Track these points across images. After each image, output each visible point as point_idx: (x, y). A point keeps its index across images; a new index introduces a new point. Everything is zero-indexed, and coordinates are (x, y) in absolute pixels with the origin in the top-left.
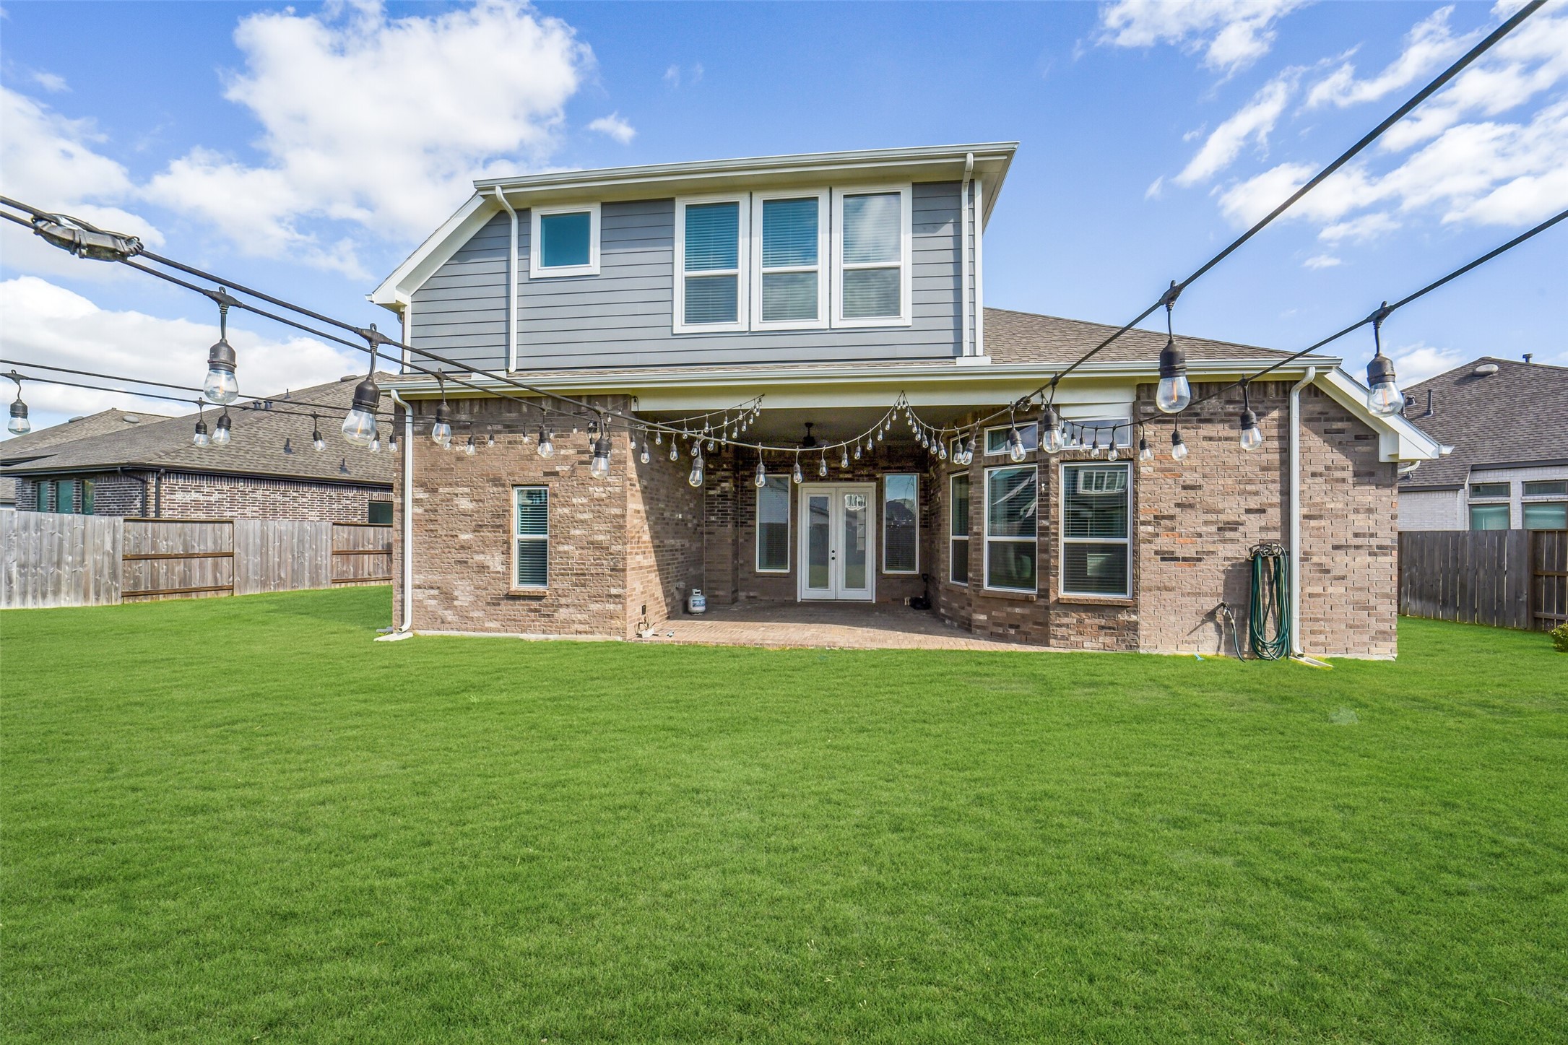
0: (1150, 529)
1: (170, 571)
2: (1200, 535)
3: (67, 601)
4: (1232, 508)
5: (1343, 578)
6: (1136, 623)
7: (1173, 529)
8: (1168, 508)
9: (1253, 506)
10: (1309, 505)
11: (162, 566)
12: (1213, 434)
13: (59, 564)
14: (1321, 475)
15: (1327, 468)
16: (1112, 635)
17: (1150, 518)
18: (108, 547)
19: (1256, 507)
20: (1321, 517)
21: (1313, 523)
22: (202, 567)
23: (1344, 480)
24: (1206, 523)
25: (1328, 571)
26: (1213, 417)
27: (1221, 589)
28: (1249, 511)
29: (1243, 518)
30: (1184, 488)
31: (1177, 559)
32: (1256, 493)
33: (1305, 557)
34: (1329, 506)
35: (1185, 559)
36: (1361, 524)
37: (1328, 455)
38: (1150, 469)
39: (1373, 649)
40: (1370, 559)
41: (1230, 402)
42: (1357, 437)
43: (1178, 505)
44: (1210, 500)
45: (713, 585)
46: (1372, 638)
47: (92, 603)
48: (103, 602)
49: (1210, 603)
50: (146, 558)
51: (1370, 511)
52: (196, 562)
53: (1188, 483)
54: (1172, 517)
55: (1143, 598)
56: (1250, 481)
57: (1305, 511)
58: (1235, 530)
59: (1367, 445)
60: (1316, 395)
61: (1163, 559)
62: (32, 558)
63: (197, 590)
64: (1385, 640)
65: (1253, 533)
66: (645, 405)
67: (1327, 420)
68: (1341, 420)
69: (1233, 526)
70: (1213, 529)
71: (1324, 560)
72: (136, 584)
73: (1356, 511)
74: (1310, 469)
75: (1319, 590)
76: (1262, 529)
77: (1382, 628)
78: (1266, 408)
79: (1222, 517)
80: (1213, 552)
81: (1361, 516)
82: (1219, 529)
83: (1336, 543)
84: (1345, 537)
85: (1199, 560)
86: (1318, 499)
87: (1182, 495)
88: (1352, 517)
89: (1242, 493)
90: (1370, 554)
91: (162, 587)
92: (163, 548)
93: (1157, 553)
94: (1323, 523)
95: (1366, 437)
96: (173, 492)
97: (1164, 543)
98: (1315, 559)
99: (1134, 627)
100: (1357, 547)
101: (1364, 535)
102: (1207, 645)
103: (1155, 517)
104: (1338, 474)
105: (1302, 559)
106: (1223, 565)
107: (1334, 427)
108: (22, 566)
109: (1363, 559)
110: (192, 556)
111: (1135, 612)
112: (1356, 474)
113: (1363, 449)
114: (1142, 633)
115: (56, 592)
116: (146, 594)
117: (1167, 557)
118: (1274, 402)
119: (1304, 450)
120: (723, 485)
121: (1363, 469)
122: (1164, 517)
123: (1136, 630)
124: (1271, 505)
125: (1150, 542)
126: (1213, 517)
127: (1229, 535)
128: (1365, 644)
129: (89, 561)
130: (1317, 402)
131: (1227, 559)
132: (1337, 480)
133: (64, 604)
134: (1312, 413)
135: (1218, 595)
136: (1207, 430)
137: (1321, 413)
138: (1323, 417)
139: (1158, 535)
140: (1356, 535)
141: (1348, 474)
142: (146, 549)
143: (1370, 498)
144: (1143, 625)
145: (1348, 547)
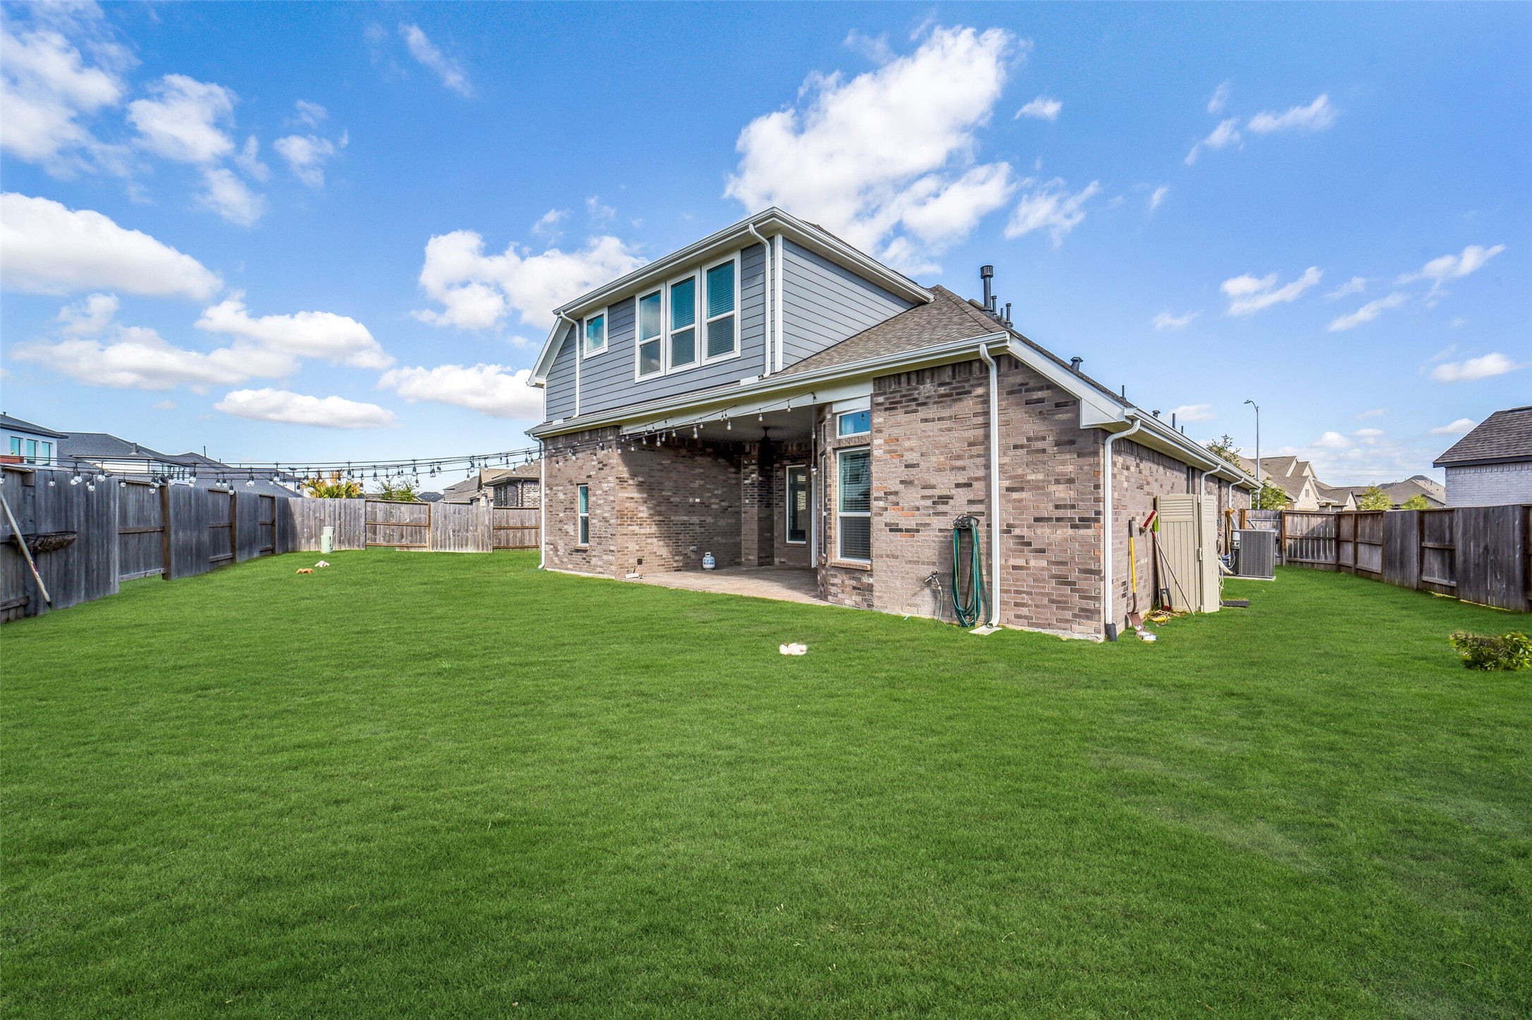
0: (881, 504)
1: (515, 536)
2: (918, 509)
3: (470, 550)
4: (944, 483)
5: (1043, 551)
6: (872, 585)
7: (897, 504)
8: (894, 485)
9: (961, 481)
10: (1010, 478)
11: (511, 532)
12: (931, 416)
13: (467, 531)
14: (1022, 447)
15: (1029, 439)
16: (859, 594)
17: (882, 494)
18: (487, 523)
19: (964, 481)
20: (1022, 489)
21: (1015, 495)
22: (529, 533)
23: (1044, 451)
24: (923, 497)
25: (1029, 544)
26: (928, 400)
27: (934, 559)
28: (958, 486)
29: (954, 492)
30: (907, 466)
31: (901, 530)
32: (963, 468)
33: (1007, 530)
34: (1029, 478)
35: (907, 530)
36: (1062, 495)
37: (1031, 426)
38: (881, 451)
39: (1075, 626)
40: (1070, 532)
41: (941, 385)
42: (1057, 405)
43: (902, 482)
44: (926, 476)
45: (747, 551)
46: (1075, 616)
47: (480, 551)
48: (485, 551)
49: (926, 571)
50: (504, 528)
51: (1071, 481)
52: (526, 531)
53: (910, 462)
54: (896, 493)
55: (878, 564)
56: (959, 457)
57: (1007, 483)
58: (947, 503)
59: (1067, 412)
60: (1017, 367)
61: (891, 530)
62: (457, 528)
63: (528, 547)
64: (1088, 618)
65: (960, 506)
66: (627, 430)
67: (1027, 390)
68: (1041, 389)
69: (944, 499)
70: (929, 503)
71: (1025, 532)
72: (500, 543)
73: (1057, 482)
74: (1012, 442)
75: (1021, 562)
76: (971, 502)
77: (1085, 606)
78: (972, 386)
79: (937, 492)
80: (929, 525)
81: (1061, 487)
82: (934, 503)
83: (1037, 516)
84: (1047, 510)
85: (918, 531)
86: (1020, 471)
87: (904, 474)
88: (1053, 488)
89: (953, 468)
90: (1072, 527)
91: (511, 545)
92: (511, 523)
93: (886, 525)
94: (1024, 495)
95: (1066, 404)
96: (529, 492)
97: (890, 516)
98: (1017, 532)
99: (870, 588)
100: (1058, 520)
101: (1065, 507)
102: (925, 608)
103: (885, 493)
104: (1039, 445)
105: (1003, 532)
106: (937, 536)
107: (1035, 397)
108: (454, 531)
109: (1067, 532)
110: (524, 528)
111: (871, 576)
112: (1058, 444)
113: (1063, 416)
114: (875, 594)
115: (467, 545)
116: (504, 548)
117: (895, 529)
118: (978, 379)
119: (1004, 424)
120: (753, 476)
121: (1064, 438)
122: (891, 493)
123: (872, 591)
124: (977, 479)
125: (881, 515)
126: (929, 492)
127: (941, 508)
128: (1067, 621)
129: (479, 530)
130: (1017, 374)
131: (940, 530)
132: (1038, 451)
133: (470, 551)
134: (1013, 385)
135: (934, 564)
136: (923, 413)
137: (1022, 385)
138: (1023, 388)
139: (886, 509)
140: (1057, 507)
141: (1048, 444)
142: (504, 524)
143: (1070, 468)
144: (877, 587)
145: (1049, 519)
